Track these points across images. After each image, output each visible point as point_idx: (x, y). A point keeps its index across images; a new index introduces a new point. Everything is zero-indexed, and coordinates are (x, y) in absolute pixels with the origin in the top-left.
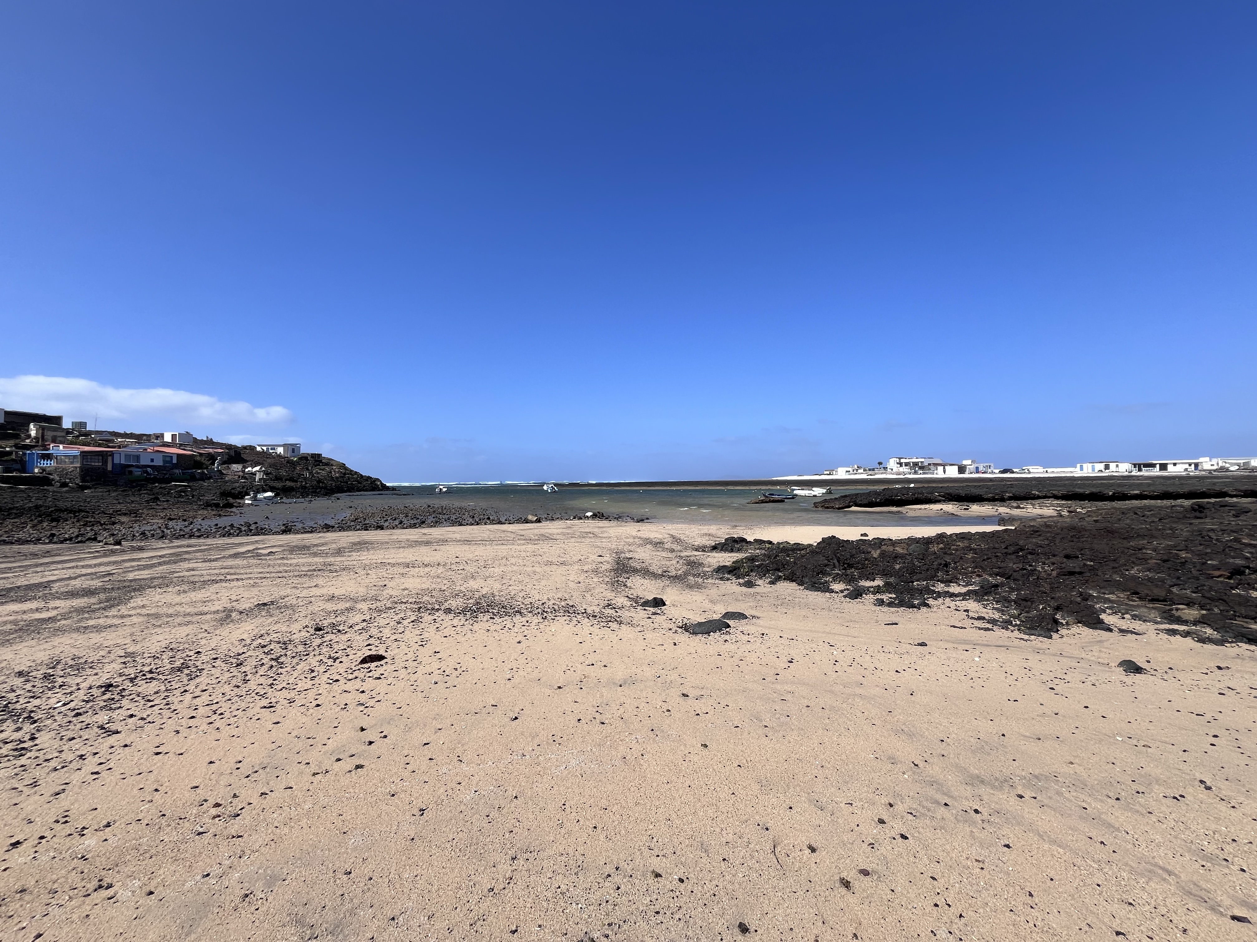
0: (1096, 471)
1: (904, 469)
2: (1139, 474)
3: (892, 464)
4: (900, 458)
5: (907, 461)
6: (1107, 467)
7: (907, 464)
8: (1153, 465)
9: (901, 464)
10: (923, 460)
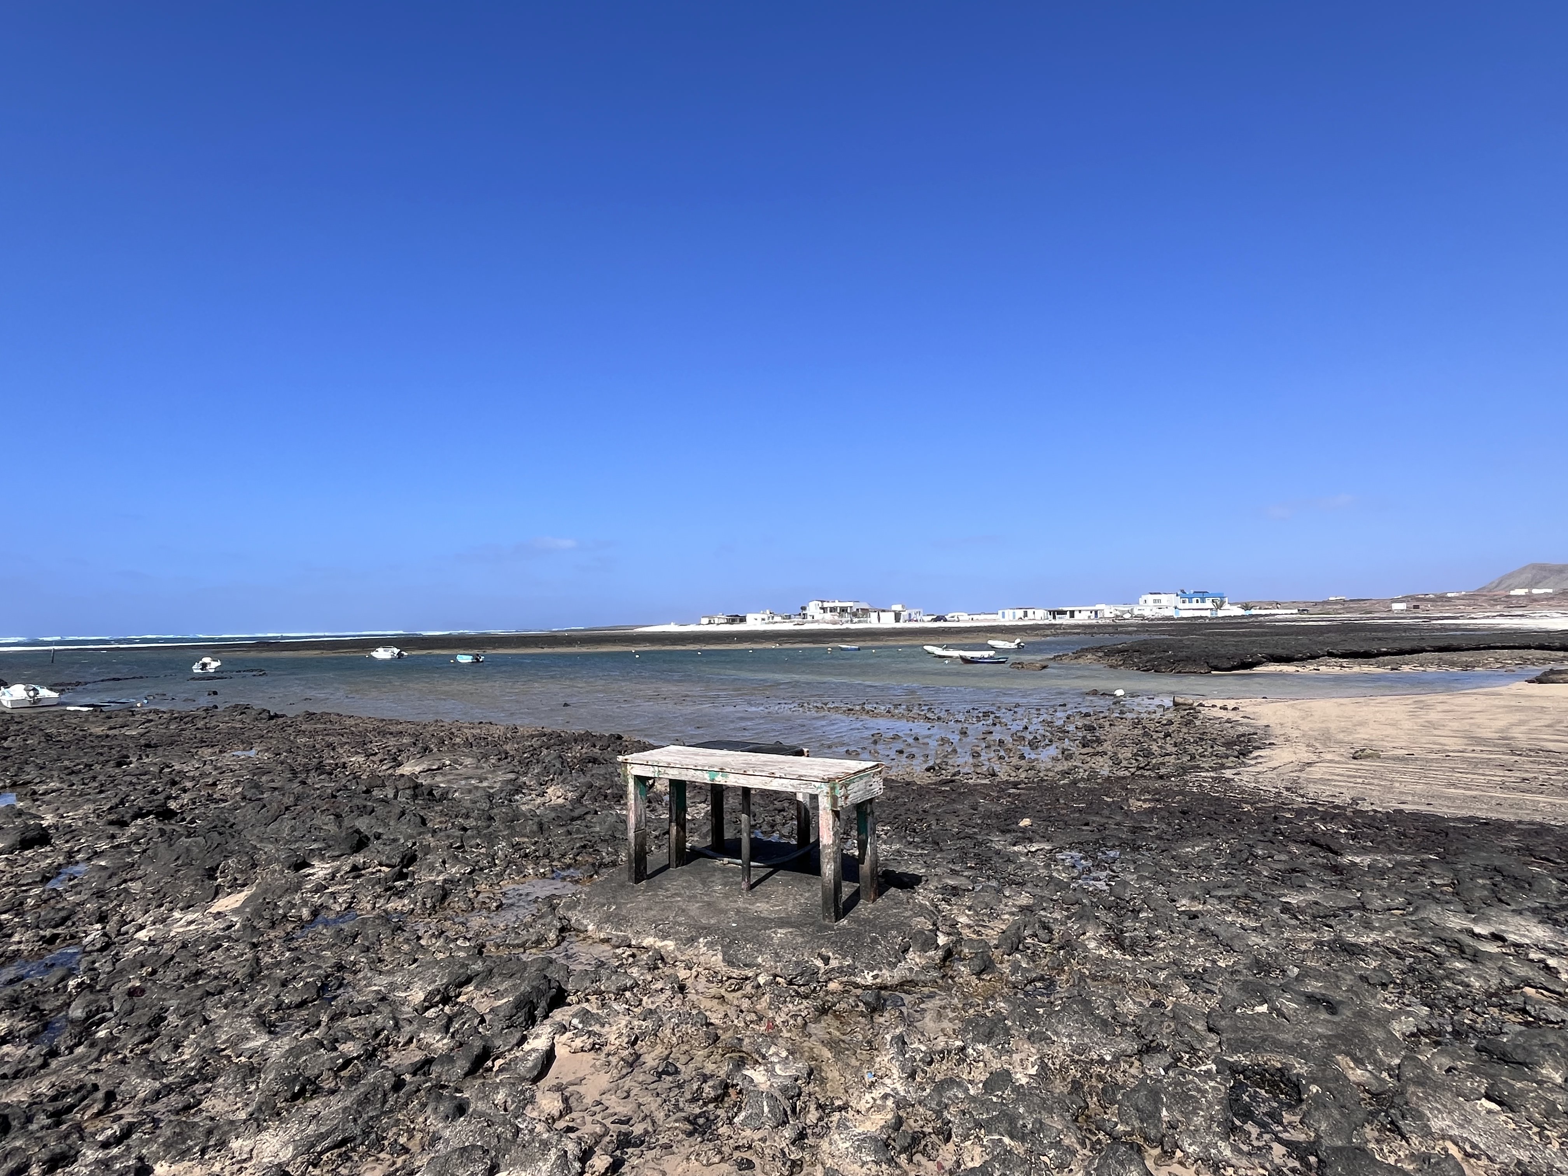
0: (1017, 618)
1: (828, 616)
2: (1053, 622)
3: (813, 608)
4: (822, 602)
5: (832, 605)
6: (1026, 614)
7: (833, 610)
8: (1064, 613)
9: (824, 609)
10: (851, 604)
